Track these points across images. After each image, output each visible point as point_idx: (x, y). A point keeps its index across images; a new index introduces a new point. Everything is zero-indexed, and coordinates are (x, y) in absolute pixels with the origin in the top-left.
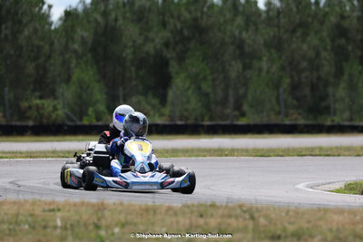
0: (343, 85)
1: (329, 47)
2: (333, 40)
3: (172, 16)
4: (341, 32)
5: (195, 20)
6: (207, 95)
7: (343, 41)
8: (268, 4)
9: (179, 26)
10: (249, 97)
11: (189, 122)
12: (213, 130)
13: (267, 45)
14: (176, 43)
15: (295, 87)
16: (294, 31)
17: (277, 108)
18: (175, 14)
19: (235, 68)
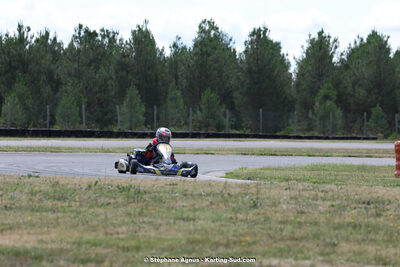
0: (125, 104)
1: (114, 77)
2: (117, 73)
3: (4, 53)
4: (123, 66)
5: (20, 55)
6: (27, 108)
7: (124, 73)
8: (71, 45)
9: (8, 60)
10: (59, 111)
11: (19, 128)
12: (36, 134)
13: (70, 75)
14: (6, 72)
15: (89, 106)
16: (89, 65)
17: (79, 119)
18: (6, 51)
19: (47, 90)
